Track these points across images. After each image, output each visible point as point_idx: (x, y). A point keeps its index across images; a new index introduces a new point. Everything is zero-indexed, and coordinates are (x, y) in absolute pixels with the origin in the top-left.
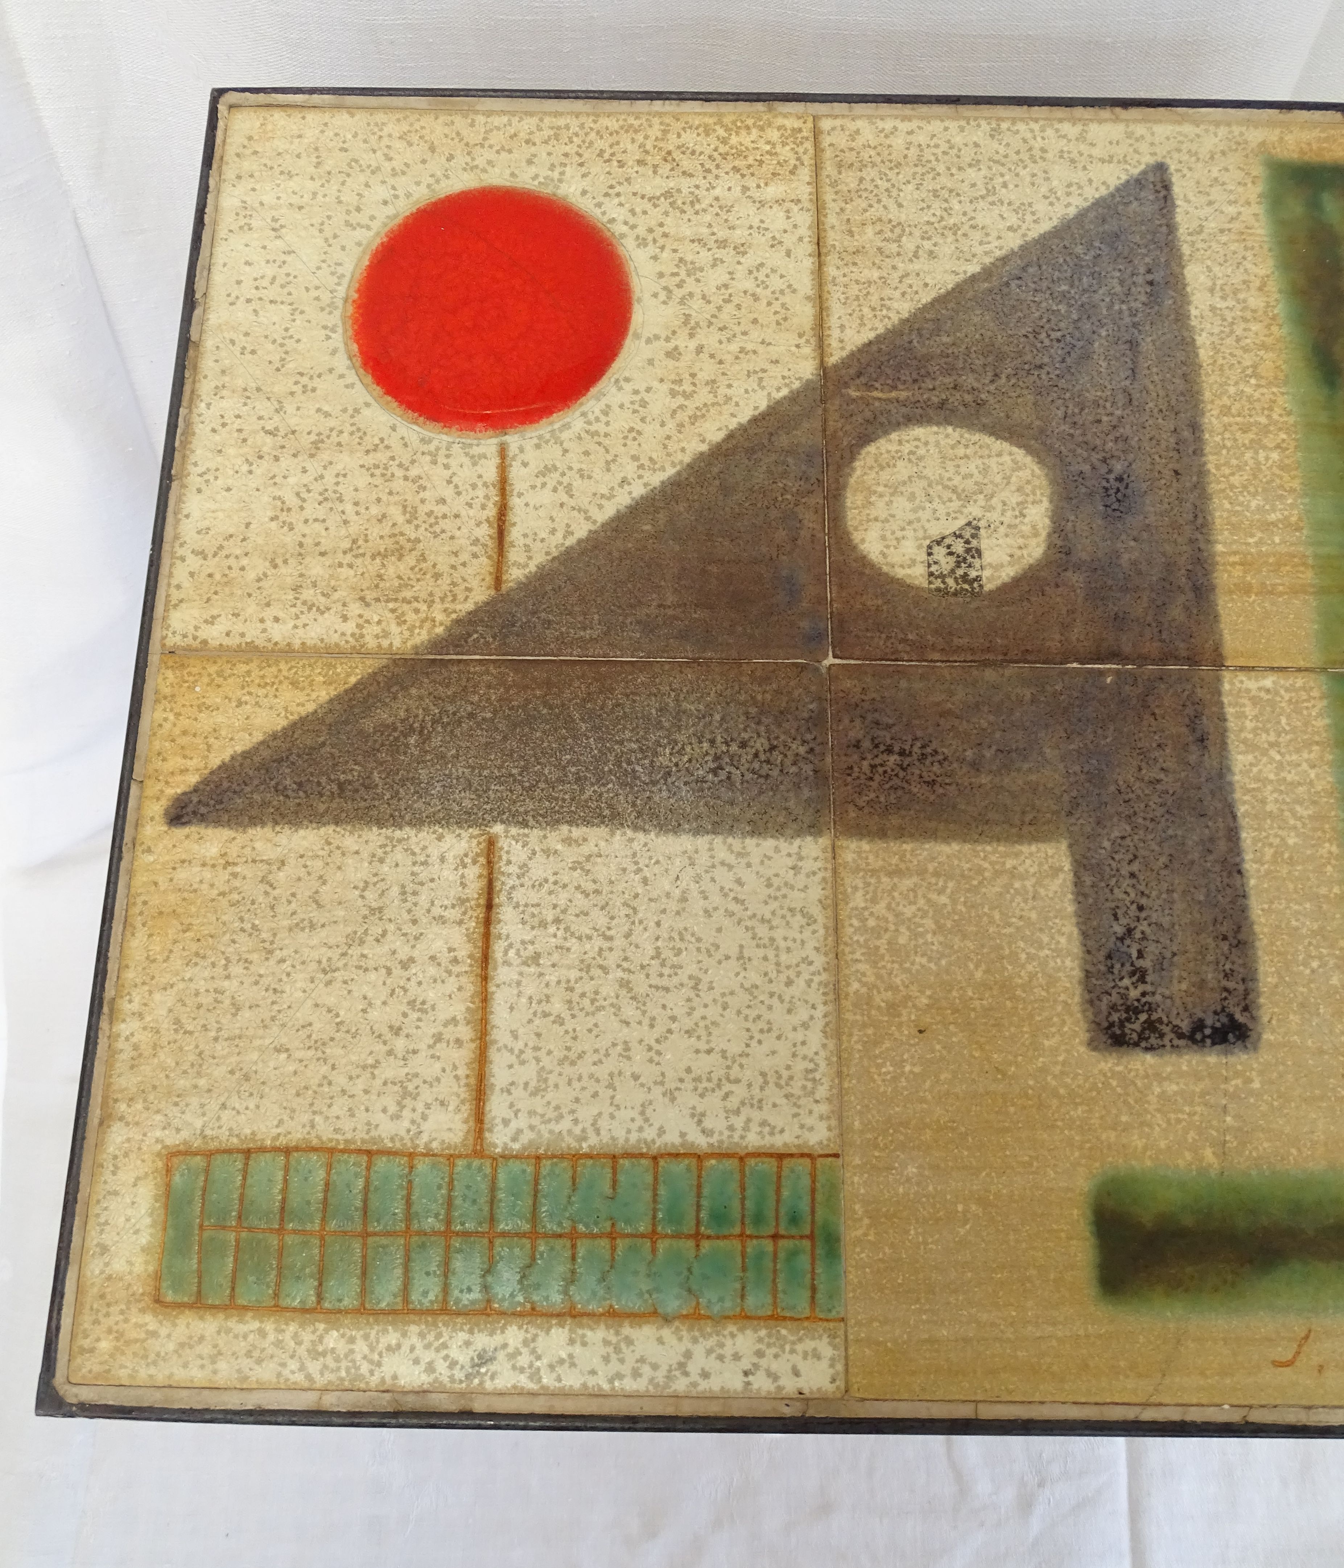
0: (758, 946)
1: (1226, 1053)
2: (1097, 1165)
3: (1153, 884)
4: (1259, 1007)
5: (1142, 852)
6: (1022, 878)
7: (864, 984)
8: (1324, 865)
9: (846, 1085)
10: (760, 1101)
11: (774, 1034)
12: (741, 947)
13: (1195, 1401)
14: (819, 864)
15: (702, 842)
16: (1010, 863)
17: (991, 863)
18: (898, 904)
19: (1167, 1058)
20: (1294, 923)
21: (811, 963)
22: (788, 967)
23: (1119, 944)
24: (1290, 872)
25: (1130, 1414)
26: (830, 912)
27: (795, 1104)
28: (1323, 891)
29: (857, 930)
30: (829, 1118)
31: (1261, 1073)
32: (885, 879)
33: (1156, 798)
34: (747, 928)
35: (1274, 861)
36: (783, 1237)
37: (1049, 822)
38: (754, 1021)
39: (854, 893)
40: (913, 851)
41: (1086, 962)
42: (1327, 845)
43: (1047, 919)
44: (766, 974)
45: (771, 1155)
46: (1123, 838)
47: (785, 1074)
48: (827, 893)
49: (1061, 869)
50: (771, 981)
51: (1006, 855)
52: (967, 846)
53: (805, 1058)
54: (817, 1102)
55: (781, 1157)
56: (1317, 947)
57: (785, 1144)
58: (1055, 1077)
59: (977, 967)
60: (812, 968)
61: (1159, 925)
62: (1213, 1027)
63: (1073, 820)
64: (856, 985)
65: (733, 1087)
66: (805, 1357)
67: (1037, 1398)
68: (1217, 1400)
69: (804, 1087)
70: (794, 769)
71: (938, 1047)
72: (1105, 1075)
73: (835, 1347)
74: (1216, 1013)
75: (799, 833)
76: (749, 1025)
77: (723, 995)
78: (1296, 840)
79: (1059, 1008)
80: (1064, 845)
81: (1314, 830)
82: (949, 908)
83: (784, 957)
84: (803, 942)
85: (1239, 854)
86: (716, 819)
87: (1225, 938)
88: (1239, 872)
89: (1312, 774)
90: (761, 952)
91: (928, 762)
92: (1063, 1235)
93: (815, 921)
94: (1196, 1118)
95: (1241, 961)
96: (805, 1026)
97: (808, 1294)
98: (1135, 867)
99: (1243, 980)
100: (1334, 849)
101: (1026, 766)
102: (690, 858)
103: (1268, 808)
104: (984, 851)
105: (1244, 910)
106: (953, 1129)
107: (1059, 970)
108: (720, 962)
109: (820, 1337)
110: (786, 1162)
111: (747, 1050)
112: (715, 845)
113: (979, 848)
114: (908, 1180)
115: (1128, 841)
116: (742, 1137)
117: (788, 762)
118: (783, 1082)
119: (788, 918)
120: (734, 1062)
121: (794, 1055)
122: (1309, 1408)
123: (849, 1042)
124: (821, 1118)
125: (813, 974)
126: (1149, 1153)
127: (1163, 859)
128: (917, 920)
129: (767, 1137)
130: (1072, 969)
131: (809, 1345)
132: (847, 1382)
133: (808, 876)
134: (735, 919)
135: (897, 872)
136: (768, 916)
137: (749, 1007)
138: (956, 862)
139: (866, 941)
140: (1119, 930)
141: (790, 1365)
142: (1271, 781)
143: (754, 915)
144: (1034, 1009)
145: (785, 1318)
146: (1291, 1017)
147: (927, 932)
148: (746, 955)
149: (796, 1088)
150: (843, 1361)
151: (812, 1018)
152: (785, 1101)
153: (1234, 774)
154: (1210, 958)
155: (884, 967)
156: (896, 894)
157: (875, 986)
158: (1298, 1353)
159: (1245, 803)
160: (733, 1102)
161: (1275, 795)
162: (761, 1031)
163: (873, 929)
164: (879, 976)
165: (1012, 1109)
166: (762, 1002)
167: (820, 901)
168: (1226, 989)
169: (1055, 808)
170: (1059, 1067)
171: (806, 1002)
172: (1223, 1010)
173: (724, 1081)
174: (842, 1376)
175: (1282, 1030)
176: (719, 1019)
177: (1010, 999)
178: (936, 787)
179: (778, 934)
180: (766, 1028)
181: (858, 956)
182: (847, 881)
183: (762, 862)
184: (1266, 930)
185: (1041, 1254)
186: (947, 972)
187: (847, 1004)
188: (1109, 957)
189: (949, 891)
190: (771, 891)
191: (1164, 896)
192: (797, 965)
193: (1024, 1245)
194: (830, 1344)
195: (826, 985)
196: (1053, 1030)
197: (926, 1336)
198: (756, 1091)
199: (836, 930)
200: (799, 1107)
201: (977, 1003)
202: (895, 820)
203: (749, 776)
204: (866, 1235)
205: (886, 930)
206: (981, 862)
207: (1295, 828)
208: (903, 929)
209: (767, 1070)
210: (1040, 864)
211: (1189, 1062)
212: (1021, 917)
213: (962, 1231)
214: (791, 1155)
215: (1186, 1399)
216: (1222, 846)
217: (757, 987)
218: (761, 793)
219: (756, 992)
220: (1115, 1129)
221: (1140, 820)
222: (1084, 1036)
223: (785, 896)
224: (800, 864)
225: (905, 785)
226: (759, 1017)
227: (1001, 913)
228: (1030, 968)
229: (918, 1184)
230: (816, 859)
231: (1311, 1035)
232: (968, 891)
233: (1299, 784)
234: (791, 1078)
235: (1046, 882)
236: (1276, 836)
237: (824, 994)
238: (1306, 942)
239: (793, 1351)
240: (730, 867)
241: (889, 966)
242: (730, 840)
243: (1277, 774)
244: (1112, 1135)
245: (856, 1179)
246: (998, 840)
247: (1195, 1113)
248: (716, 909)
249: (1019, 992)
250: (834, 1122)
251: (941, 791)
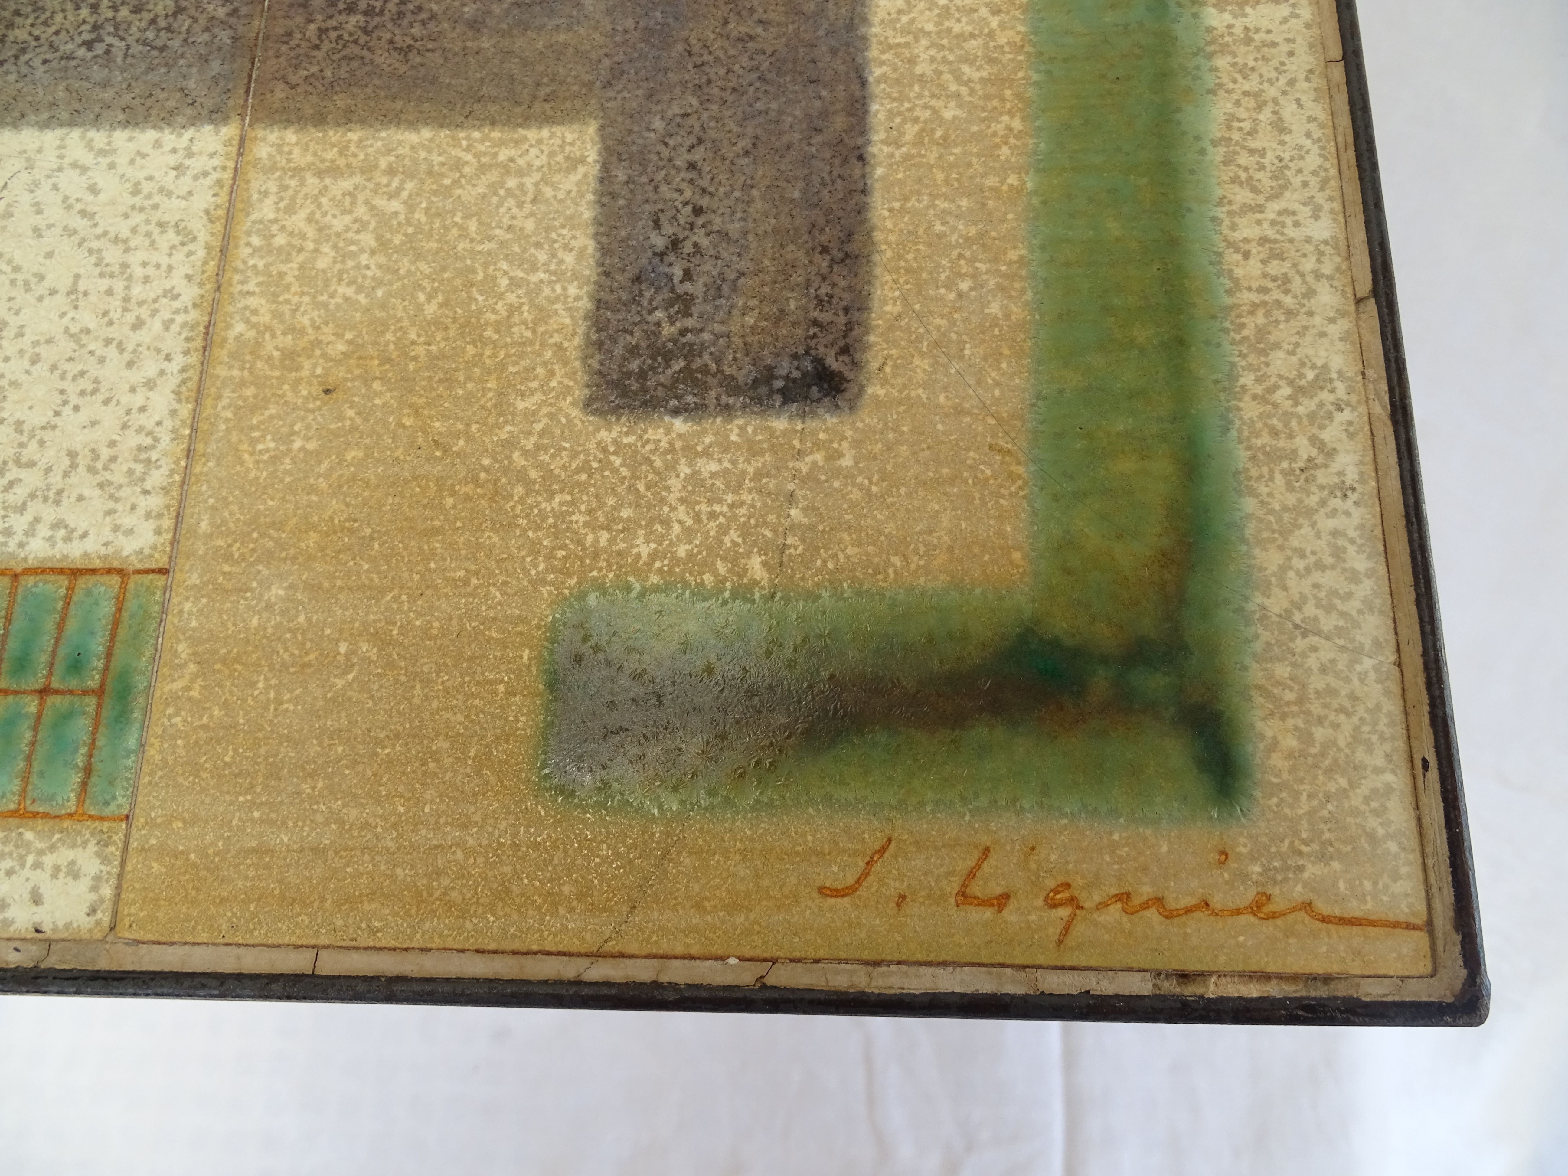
0: (102, 275)
1: (803, 416)
2: (572, 581)
3: (722, 177)
4: (866, 348)
5: (712, 134)
6: (521, 173)
7: (254, 326)
8: (998, 146)
9: (197, 469)
10: (59, 493)
11: (100, 397)
12: (77, 277)
13: (680, 950)
14: (216, 162)
15: (51, 137)
16: (504, 155)
17: (477, 156)
18: (325, 214)
19: (707, 424)
20: (938, 227)
21: (176, 297)
22: (140, 304)
23: (657, 260)
24: (940, 157)
25: (568, 970)
26: (219, 227)
27: (111, 497)
28: (992, 181)
29: (256, 251)
30: (160, 516)
31: (857, 444)
32: (312, 181)
33: (745, 61)
34: (90, 251)
35: (919, 141)
36: (57, 692)
37: (576, 96)
38: (74, 379)
39: (261, 201)
40: (361, 141)
41: (600, 286)
42: (1005, 118)
43: (548, 229)
44: (105, 314)
45: (61, 571)
46: (685, 115)
47: (105, 453)
48: (219, 200)
49: (582, 160)
50: (111, 323)
51: (502, 143)
52: (444, 133)
53: (140, 430)
54: (146, 492)
55: (75, 573)
56: (972, 261)
57: (86, 555)
58: (525, 453)
59: (430, 298)
60: (176, 304)
61: (724, 235)
62: (787, 378)
63: (611, 94)
64: (239, 327)
65: (23, 474)
66: (54, 876)
67: (418, 941)
68: (717, 949)
69: (131, 472)
70: (206, 36)
71: (351, 413)
72: (605, 450)
73: (105, 860)
74: (795, 356)
75: (194, 121)
76: (66, 385)
77: (36, 343)
78: (958, 112)
79: (548, 354)
80: (592, 129)
81: (988, 97)
82: (402, 218)
83: (137, 291)
84: (170, 268)
85: (863, 133)
86: (77, 106)
87: (825, 250)
88: (861, 158)
89: (994, 22)
90: (104, 284)
91: (405, 23)
92: (501, 688)
93: (194, 239)
94: (743, 511)
95: (843, 283)
96: (150, 384)
97: (77, 778)
98: (698, 155)
99: (846, 310)
100: (1017, 124)
101: (551, 24)
102: (28, 159)
103: (918, 70)
104: (468, 138)
105: (861, 210)
106: (352, 531)
107: (557, 299)
108: (40, 299)
109: (85, 844)
110: (82, 582)
111: (57, 420)
112: (68, 142)
113: (462, 135)
114: (269, 607)
115: (692, 121)
116: (21, 545)
117: (197, 28)
118: (99, 465)
119: (156, 235)
120: (32, 436)
121: (125, 426)
122: (876, 964)
123: (215, 407)
124: (148, 516)
125: (177, 312)
126: (658, 564)
127: (742, 144)
128: (350, 235)
129: (60, 544)
130: (577, 298)
131: (65, 855)
132: (115, 914)
133: (196, 178)
134: (76, 239)
135: (334, 171)
136: (125, 233)
137: (71, 359)
138: (423, 154)
139: (267, 266)
140: (659, 242)
141: (29, 886)
142: (929, 33)
143: (105, 233)
144: (507, 356)
145: (35, 815)
146: (917, 361)
147: (362, 251)
148: (82, 287)
149: (118, 475)
150: (113, 881)
151: (162, 373)
152: (97, 492)
153: (871, 25)
154: (798, 278)
155: (287, 301)
156: (324, 200)
157: (268, 328)
158: (865, 875)
159: (882, 63)
160: (19, 494)
161: (932, 52)
162: (82, 393)
163: (280, 249)
164: (277, 315)
165: (450, 501)
166: (91, 352)
167: (207, 212)
168: (815, 323)
169: (586, 78)
170: (533, 440)
171: (158, 351)
172: (807, 353)
173: (11, 464)
174: (108, 905)
175: (900, 380)
176: (23, 377)
177: (473, 342)
178: (411, 56)
179: (135, 259)
180: (90, 387)
181: (251, 286)
182: (255, 185)
183: (132, 162)
184: (892, 238)
185: (460, 717)
186: (383, 306)
187: (222, 354)
188: (638, 279)
189: (405, 194)
190: (138, 200)
191: (737, 194)
192: (155, 301)
193: (435, 704)
194: (98, 854)
195: (193, 328)
196: (534, 385)
197: (254, 844)
198: (56, 479)
199: (224, 251)
200: (117, 500)
201: (420, 350)
202: (341, 101)
203: (136, 49)
204: (188, 689)
205: (301, 250)
206: (462, 154)
207: (958, 95)
208: (326, 249)
209: (78, 447)
210: (551, 154)
211: (743, 429)
212: (510, 228)
213: (340, 683)
214: (93, 571)
215: (665, 947)
216: (839, 122)
217: (88, 331)
218: (151, 69)
219: (85, 339)
220: (607, 528)
221: (715, 91)
222: (580, 393)
223: (156, 207)
224: (187, 162)
225: (365, 53)
226: (82, 373)
227: (480, 223)
228: (511, 298)
229: (283, 613)
230: (212, 155)
231: (945, 388)
232: (435, 193)
233: (972, 36)
234: (113, 459)
235: (556, 178)
236: (926, 107)
237: (188, 339)
238: (955, 254)
239: (37, 865)
240: (84, 169)
241: (295, 299)
242: (92, 134)
243: (937, 24)
244: (604, 537)
245: (187, 606)
246: (493, 123)
247: (742, 504)
248: (50, 226)
249: (489, 333)
250: (167, 523)
251: (418, 59)
